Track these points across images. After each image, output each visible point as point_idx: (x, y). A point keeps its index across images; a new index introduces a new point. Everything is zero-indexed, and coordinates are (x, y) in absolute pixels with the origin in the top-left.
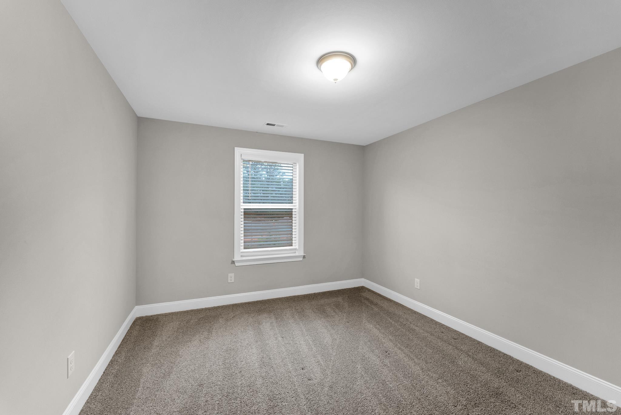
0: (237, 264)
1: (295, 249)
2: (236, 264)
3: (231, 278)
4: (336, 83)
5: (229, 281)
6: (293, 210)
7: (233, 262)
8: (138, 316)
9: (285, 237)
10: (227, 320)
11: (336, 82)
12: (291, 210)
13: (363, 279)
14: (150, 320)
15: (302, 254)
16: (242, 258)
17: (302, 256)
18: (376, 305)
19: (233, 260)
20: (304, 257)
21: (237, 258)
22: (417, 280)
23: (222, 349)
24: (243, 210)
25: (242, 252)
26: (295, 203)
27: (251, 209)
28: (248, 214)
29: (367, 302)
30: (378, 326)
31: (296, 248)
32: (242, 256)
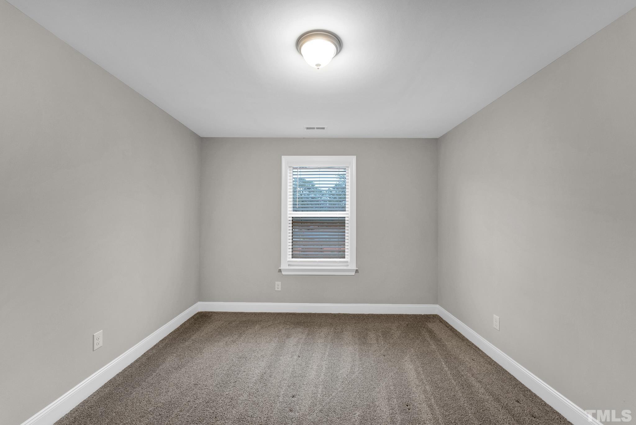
0: (284, 273)
1: (347, 262)
2: (282, 272)
3: (278, 286)
4: (318, 69)
5: (276, 289)
6: (346, 219)
7: (280, 271)
8: (200, 311)
9: (337, 248)
10: (262, 328)
11: (318, 67)
12: (344, 218)
13: (437, 306)
14: (205, 316)
15: (355, 268)
16: (289, 267)
17: (354, 270)
18: (437, 340)
19: (279, 268)
20: (357, 271)
21: (284, 266)
22: (496, 317)
23: (238, 355)
24: (291, 219)
25: (289, 261)
26: (347, 211)
27: (299, 217)
28: (296, 222)
29: (427, 336)
30: (420, 369)
31: (347, 260)
32: (289, 265)
